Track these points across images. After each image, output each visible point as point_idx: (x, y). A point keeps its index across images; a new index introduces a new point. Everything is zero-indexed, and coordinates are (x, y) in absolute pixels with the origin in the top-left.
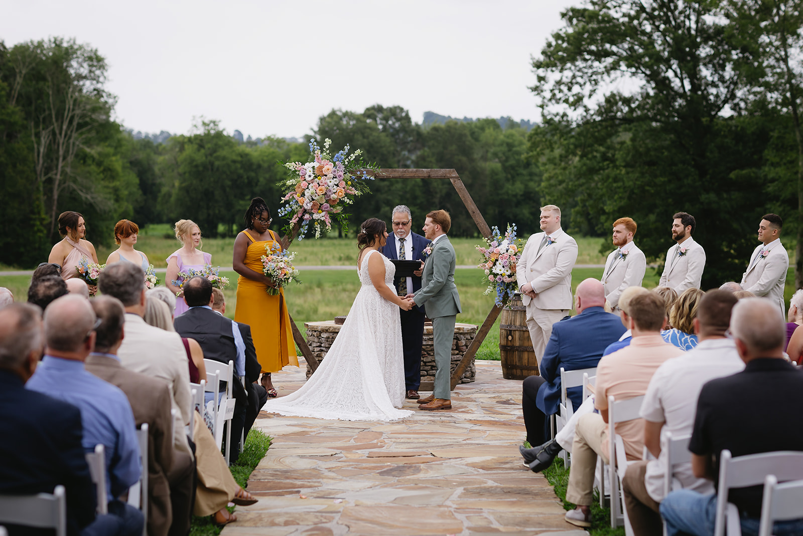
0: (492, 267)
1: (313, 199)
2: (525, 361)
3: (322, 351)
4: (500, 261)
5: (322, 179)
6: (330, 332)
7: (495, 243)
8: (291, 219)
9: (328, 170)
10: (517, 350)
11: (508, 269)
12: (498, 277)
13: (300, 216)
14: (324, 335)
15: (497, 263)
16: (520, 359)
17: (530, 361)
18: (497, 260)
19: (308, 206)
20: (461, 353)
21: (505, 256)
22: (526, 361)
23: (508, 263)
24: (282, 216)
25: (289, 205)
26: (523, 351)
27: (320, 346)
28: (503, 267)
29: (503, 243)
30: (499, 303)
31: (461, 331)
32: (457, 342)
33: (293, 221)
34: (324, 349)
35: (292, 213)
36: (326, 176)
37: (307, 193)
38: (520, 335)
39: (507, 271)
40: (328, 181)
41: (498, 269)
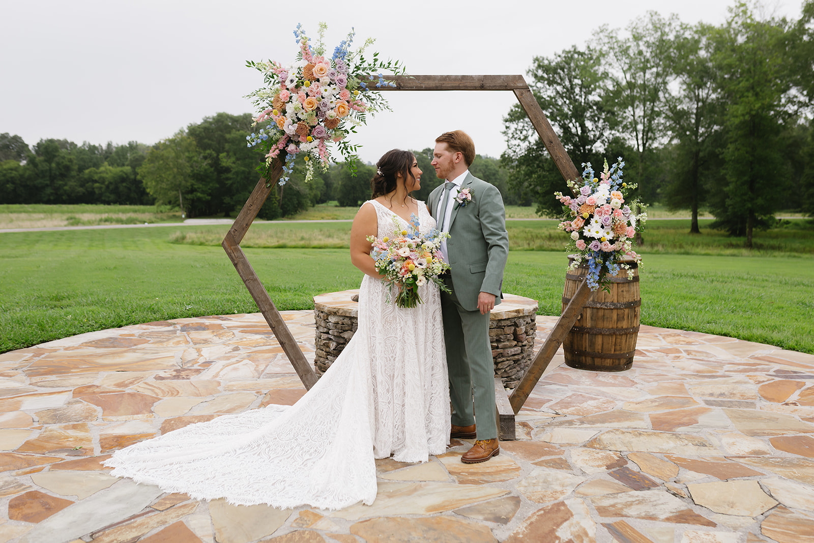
0: (583, 228)
1: (299, 119)
2: (598, 347)
3: (330, 339)
4: (596, 217)
5: (312, 86)
6: (339, 316)
7: (587, 189)
8: (268, 152)
9: (321, 70)
10: (588, 333)
11: (609, 230)
12: (594, 243)
13: (281, 146)
14: (333, 319)
15: (592, 221)
16: (592, 344)
17: (604, 346)
18: (591, 216)
19: (290, 130)
20: (520, 344)
21: (606, 209)
22: (600, 347)
23: (610, 221)
24: (253, 147)
25: (265, 129)
26: (596, 334)
27: (328, 333)
28: (602, 227)
29: (599, 188)
30: (593, 285)
31: (521, 315)
32: (515, 330)
33: (272, 154)
34: (332, 337)
35: (270, 142)
36: (318, 80)
37: (290, 108)
38: (592, 312)
39: (608, 233)
40: (322, 89)
41: (593, 230)
